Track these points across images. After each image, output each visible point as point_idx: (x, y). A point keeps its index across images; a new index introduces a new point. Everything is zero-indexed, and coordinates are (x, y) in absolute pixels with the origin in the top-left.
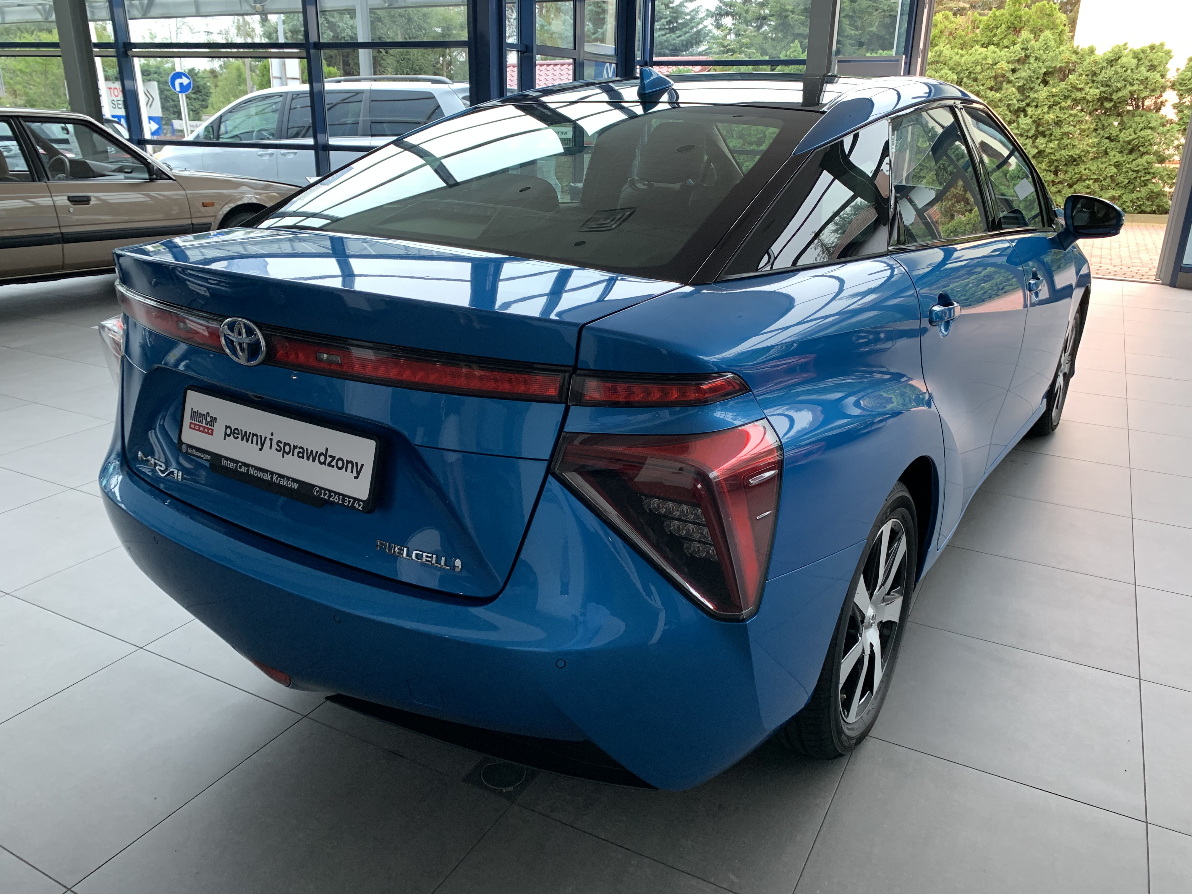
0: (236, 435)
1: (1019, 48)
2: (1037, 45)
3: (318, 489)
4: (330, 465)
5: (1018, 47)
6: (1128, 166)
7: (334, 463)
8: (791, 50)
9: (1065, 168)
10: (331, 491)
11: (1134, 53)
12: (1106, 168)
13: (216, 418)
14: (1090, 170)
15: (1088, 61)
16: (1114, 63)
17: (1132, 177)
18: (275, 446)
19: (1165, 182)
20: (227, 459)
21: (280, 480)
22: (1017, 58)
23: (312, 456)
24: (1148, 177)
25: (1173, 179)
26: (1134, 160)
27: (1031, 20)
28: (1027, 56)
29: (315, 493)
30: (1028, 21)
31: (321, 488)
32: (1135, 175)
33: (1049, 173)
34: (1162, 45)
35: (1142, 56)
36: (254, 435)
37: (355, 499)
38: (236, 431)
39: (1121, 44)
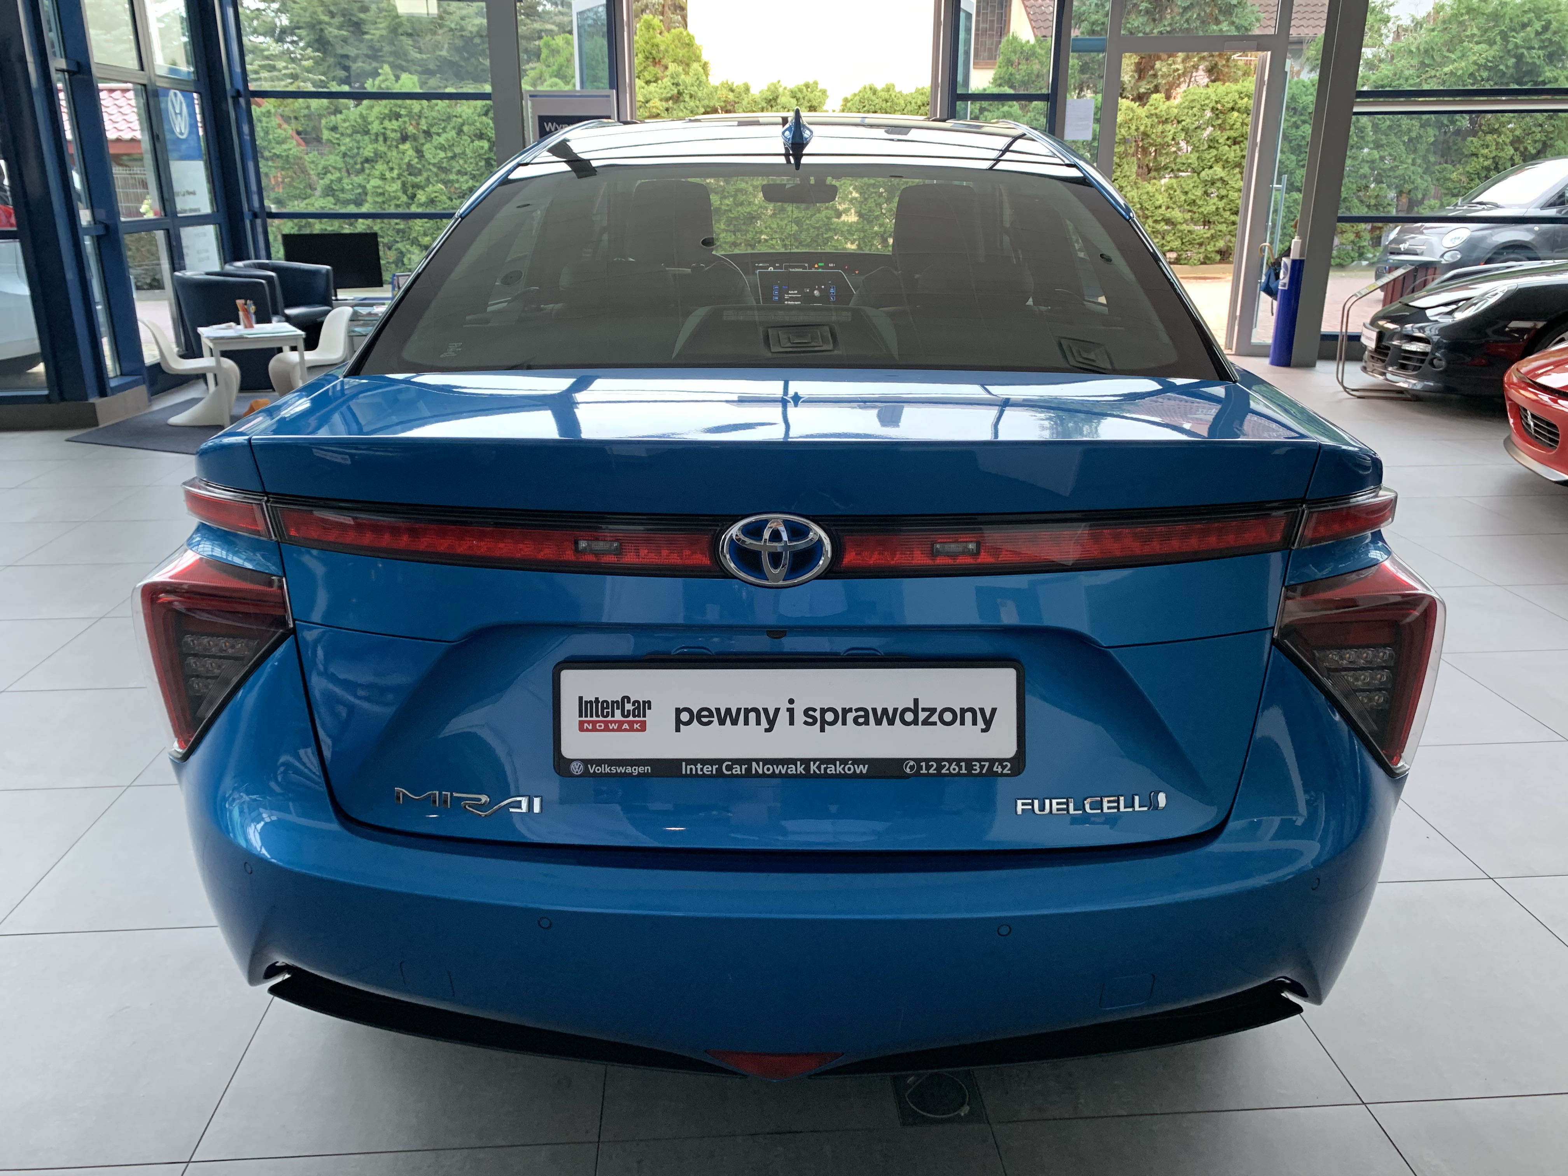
0: (705, 720)
1: (669, 83)
2: (688, 80)
3: (912, 763)
4: (926, 722)
5: (667, 82)
6: (808, 222)
7: (935, 718)
8: (381, 78)
9: (744, 227)
10: (939, 761)
11: (792, 92)
12: (786, 225)
13: (649, 702)
14: (771, 228)
15: (746, 99)
16: (772, 103)
17: (814, 235)
18: (800, 717)
19: (846, 238)
20: (689, 762)
21: (826, 769)
22: (669, 95)
23: (885, 717)
24: (830, 234)
25: (853, 235)
26: (812, 216)
27: (670, 50)
28: (680, 93)
29: (908, 770)
30: (667, 51)
31: (918, 761)
32: (816, 232)
33: (729, 234)
34: (816, 83)
35: (799, 95)
36: (747, 711)
37: (992, 761)
38: (705, 713)
39: (775, 81)
